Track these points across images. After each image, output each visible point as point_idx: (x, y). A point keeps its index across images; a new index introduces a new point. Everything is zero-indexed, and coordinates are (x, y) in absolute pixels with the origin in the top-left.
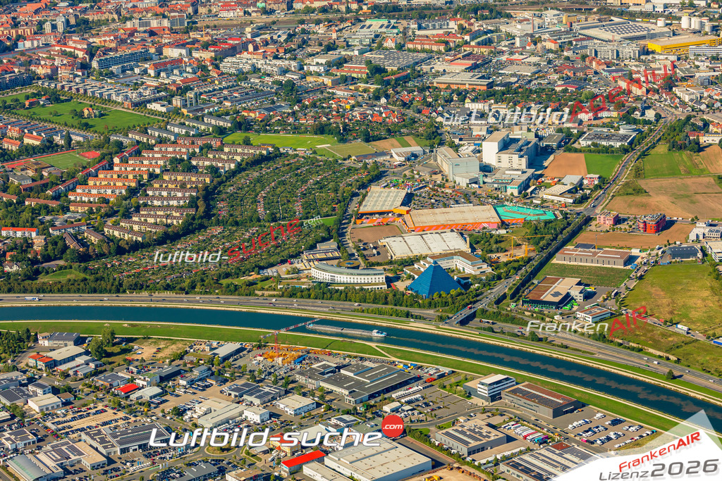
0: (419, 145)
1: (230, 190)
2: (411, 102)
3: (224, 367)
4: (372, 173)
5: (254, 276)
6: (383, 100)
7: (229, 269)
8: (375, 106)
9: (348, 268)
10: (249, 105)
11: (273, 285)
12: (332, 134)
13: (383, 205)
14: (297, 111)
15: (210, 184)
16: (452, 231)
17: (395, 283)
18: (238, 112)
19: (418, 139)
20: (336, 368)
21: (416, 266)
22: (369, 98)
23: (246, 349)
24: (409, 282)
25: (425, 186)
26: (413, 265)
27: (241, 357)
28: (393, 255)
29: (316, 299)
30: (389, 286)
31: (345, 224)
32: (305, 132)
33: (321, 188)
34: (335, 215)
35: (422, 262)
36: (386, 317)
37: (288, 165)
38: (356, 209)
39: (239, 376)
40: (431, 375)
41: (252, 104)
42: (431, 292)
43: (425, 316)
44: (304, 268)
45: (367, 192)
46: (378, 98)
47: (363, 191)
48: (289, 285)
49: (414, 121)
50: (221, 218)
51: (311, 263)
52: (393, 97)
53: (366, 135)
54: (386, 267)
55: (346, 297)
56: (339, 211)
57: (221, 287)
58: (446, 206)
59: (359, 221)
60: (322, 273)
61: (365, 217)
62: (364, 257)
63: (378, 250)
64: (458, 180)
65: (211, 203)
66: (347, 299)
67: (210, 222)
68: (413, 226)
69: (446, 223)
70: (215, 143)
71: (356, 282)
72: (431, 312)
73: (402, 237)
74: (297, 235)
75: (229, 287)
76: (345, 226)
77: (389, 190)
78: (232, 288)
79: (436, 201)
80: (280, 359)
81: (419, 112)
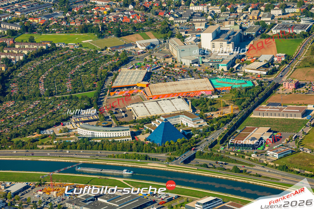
0: (156, 37)
1: (19, 75)
2: (151, 7)
3: (15, 200)
4: (122, 59)
5: (36, 135)
6: (131, 7)
7: (18, 131)
8: (125, 11)
9: (104, 126)
10: (34, 13)
11: (50, 141)
12: (94, 32)
13: (130, 81)
14: (69, 17)
15: (5, 71)
16: (179, 97)
17: (138, 136)
18: (26, 19)
19: (156, 33)
20: (95, 197)
21: (153, 123)
22: (121, 5)
23: (30, 187)
24: (147, 135)
25: (160, 67)
26: (151, 123)
27: (27, 193)
28: (136, 116)
29: (81, 149)
30: (133, 138)
31: (102, 95)
32: (74, 31)
33: (85, 71)
34: (95, 90)
35: (157, 121)
36: (131, 160)
37: (62, 55)
38: (110, 85)
39: (26, 206)
40: (163, 199)
41: (36, 13)
42: (163, 141)
43: (159, 158)
44: (72, 128)
45: (118, 72)
46: (127, 5)
47: (115, 72)
48: (61, 140)
49: (152, 21)
50: (12, 95)
51: (78, 124)
52: (138, 4)
53: (118, 32)
54: (132, 125)
55: (103, 147)
56: (98, 87)
57: (12, 144)
58: (175, 80)
59: (112, 94)
60: (85, 130)
61: (116, 90)
62: (116, 119)
63: (126, 113)
64: (184, 61)
65: (6, 84)
66: (103, 148)
67: (5, 98)
68: (151, 95)
69: (174, 92)
70: (9, 42)
71: (109, 136)
72: (163, 155)
73: (143, 103)
74: (67, 105)
75: (18, 143)
76: (102, 97)
77: (134, 70)
78: (20, 144)
79: (168, 77)
80: (55, 192)
81: (157, 14)
